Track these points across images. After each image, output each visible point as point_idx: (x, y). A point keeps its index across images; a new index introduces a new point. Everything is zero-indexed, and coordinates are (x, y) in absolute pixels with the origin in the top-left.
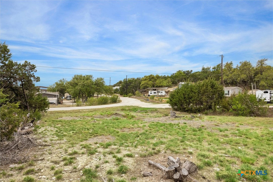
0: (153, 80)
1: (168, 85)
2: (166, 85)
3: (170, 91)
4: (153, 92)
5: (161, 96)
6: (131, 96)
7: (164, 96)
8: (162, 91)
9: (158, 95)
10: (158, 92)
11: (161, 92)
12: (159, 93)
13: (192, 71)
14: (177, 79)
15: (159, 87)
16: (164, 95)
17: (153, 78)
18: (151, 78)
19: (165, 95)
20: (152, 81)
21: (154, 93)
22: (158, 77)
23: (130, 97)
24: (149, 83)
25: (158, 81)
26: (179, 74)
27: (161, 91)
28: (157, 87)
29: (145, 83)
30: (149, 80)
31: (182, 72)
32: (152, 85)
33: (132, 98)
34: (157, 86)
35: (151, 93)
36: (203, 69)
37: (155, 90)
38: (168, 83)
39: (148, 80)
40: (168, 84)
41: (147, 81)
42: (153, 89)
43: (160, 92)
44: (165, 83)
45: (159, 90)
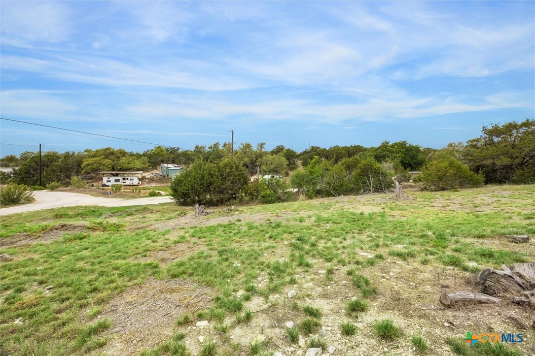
0: (112, 157)
1: (143, 168)
2: (139, 167)
3: (147, 177)
4: (113, 179)
5: (130, 186)
6: (57, 187)
7: (137, 185)
8: (132, 178)
9: (124, 184)
10: (124, 179)
11: (131, 180)
12: (126, 181)
13: (178, 148)
14: (160, 159)
15: (126, 170)
16: (136, 183)
17: (112, 153)
18: (108, 153)
19: (139, 183)
20: (110, 159)
21: (115, 180)
22: (123, 153)
23: (52, 189)
24: (104, 162)
25: (123, 160)
26: (158, 151)
27: (130, 178)
28: (120, 170)
29: (95, 163)
30: (103, 156)
31: (164, 148)
32: (110, 166)
33: (61, 191)
34: (121, 168)
35: (110, 181)
36: (197, 147)
37: (117, 175)
38: (144, 164)
39: (101, 157)
40: (144, 166)
41: (98, 158)
42: (112, 174)
43: (127, 179)
44: (138, 164)
45: (125, 175)
